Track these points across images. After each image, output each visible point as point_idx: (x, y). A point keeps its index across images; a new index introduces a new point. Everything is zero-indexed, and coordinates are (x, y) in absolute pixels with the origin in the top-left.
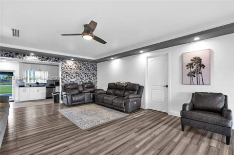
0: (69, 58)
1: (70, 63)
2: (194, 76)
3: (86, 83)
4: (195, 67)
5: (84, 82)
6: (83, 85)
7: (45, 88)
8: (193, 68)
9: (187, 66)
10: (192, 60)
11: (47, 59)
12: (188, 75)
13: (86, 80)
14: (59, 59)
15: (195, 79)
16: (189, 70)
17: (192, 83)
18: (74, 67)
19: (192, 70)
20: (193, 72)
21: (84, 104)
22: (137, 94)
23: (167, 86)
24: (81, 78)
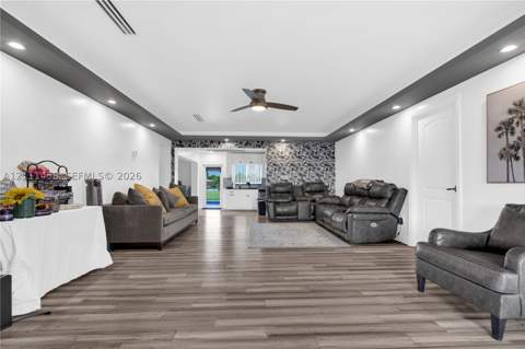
0: (277, 140)
1: (282, 148)
2: (517, 158)
3: (308, 184)
4: (518, 130)
5: (307, 181)
6: (302, 187)
7: (257, 191)
8: (512, 133)
9: (499, 129)
10: (510, 112)
11: (246, 145)
12: (502, 157)
13: (311, 177)
14: (263, 142)
15: (518, 166)
16: (502, 143)
17: (511, 179)
18: (287, 154)
19: (512, 139)
20: (512, 147)
22: (388, 205)
23: (455, 189)
24: (300, 174)
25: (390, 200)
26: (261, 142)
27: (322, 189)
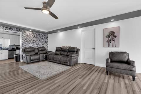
0: (28, 30)
1: (29, 33)
2: (110, 42)
3: (40, 47)
4: (111, 37)
5: (39, 47)
6: (38, 49)
7: (7, 51)
8: (110, 37)
9: (107, 36)
10: (109, 33)
12: (107, 42)
13: (40, 45)
14: (20, 29)
15: (111, 44)
16: (107, 39)
17: (109, 46)
18: (31, 36)
19: (109, 39)
20: (109, 40)
21: (40, 61)
23: (94, 49)
24: (37, 44)
25: (76, 52)
26: (19, 29)
27: (44, 49)
